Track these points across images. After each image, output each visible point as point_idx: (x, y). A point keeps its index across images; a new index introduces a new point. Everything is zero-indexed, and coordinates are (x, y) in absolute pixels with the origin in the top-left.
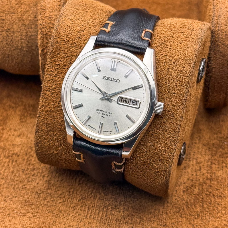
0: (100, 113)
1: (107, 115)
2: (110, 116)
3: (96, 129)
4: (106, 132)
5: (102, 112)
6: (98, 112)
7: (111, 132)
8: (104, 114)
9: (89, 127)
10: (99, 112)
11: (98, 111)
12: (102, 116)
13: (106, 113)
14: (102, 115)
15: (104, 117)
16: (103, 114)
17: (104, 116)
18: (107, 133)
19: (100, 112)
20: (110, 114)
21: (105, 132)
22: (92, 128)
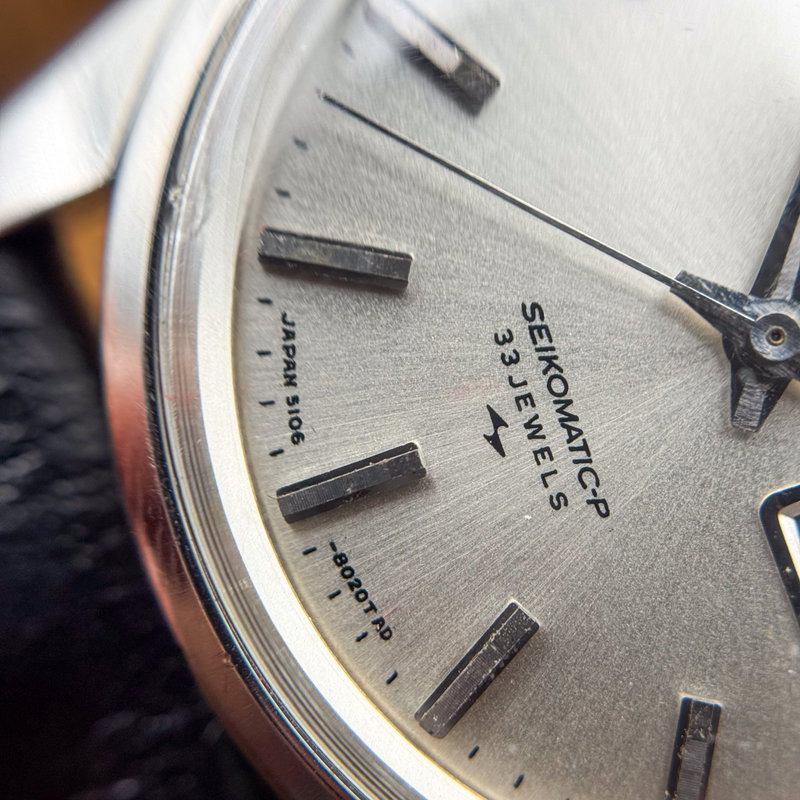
0: (518, 372)
1: (546, 465)
2: (559, 501)
3: (298, 438)
4: (347, 573)
5: (537, 386)
6: (508, 339)
7: (385, 635)
8: (534, 429)
9: (276, 344)
10: (522, 343)
11: (521, 329)
12: (498, 422)
13: (556, 437)
14: (508, 413)
15: (495, 441)
16: (528, 412)
17: (514, 436)
18: (347, 593)
19: (530, 368)
20: (578, 498)
21: (340, 559)
22: (291, 381)
